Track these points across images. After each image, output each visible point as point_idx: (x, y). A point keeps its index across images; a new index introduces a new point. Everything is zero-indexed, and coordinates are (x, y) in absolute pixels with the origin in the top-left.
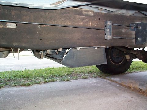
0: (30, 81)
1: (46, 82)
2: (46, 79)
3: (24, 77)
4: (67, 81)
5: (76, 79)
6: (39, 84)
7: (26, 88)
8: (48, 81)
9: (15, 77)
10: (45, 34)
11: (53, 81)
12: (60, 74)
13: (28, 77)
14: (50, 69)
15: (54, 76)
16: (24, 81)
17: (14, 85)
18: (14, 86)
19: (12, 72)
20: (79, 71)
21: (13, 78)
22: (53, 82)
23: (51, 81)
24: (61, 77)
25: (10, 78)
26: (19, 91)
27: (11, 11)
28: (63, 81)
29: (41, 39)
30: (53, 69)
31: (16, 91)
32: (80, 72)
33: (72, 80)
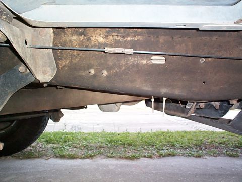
0: (134, 151)
1: (161, 156)
2: (160, 149)
3: (124, 144)
4: (199, 156)
5: (215, 155)
6: (150, 157)
7: (130, 163)
8: (164, 154)
9: (110, 142)
10: (211, 73)
11: (173, 155)
12: (182, 144)
13: (129, 145)
14: (163, 133)
15: (173, 145)
16: (125, 151)
17: (112, 155)
18: (111, 157)
19: (104, 134)
20: (217, 140)
21: (107, 144)
22: (173, 158)
23: (170, 154)
24: (186, 148)
25: (102, 143)
26: (122, 166)
27: (158, 37)
28: (190, 156)
29: (204, 83)
30: (168, 133)
31: (117, 165)
32: (219, 143)
33: (206, 157)
